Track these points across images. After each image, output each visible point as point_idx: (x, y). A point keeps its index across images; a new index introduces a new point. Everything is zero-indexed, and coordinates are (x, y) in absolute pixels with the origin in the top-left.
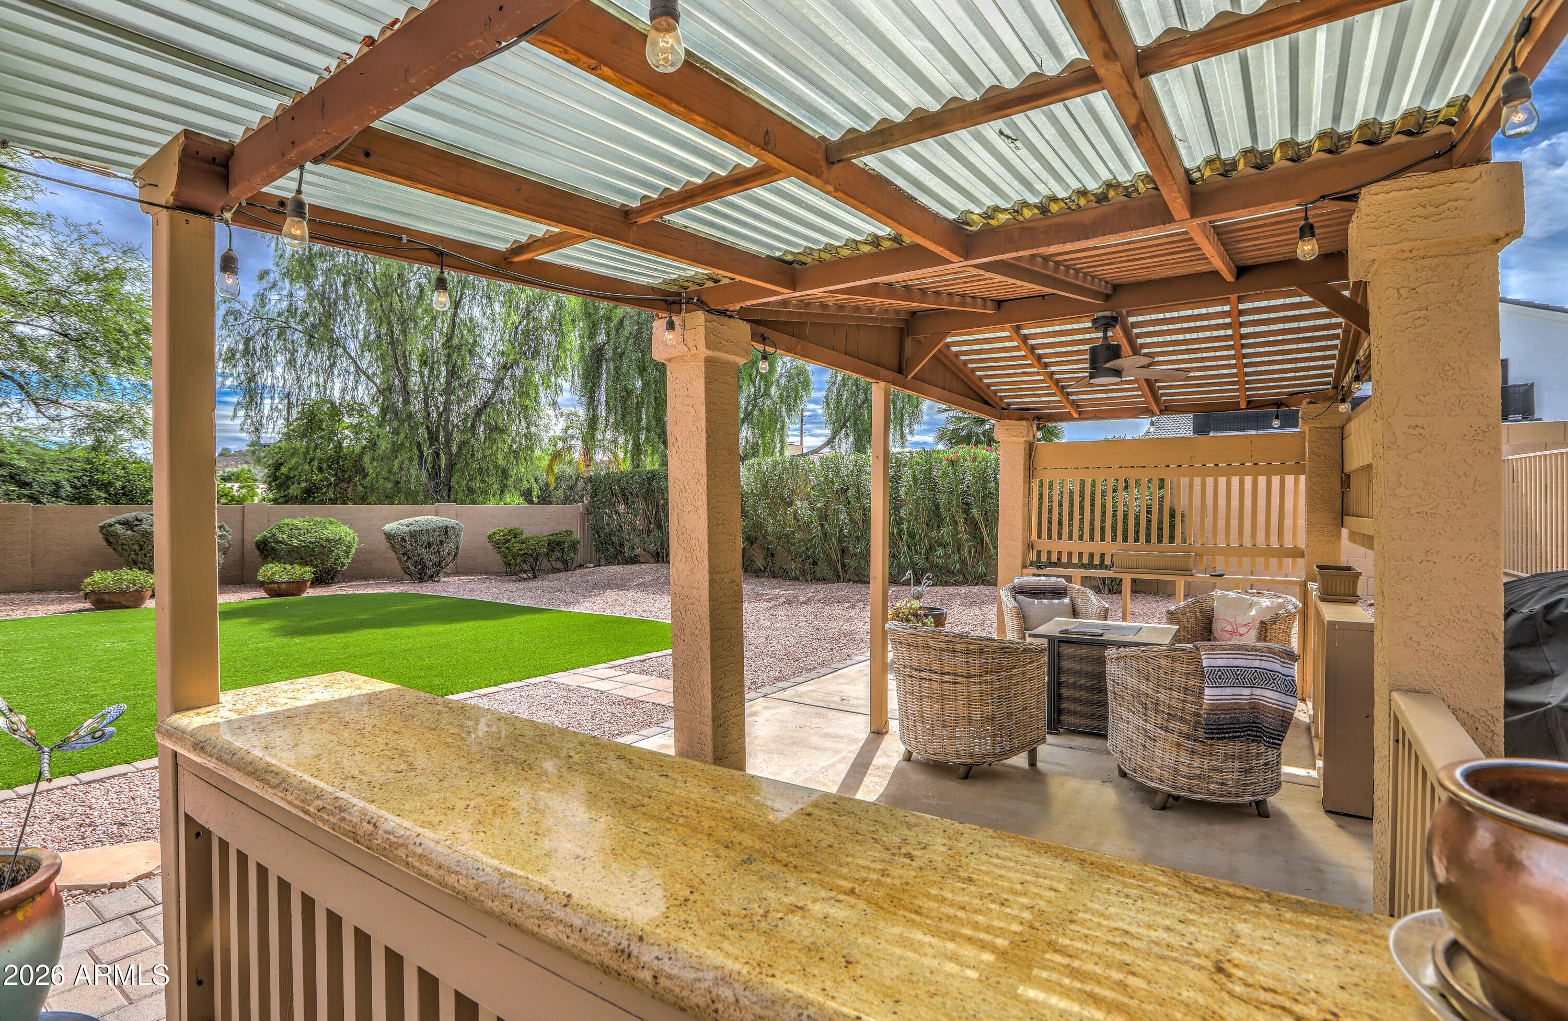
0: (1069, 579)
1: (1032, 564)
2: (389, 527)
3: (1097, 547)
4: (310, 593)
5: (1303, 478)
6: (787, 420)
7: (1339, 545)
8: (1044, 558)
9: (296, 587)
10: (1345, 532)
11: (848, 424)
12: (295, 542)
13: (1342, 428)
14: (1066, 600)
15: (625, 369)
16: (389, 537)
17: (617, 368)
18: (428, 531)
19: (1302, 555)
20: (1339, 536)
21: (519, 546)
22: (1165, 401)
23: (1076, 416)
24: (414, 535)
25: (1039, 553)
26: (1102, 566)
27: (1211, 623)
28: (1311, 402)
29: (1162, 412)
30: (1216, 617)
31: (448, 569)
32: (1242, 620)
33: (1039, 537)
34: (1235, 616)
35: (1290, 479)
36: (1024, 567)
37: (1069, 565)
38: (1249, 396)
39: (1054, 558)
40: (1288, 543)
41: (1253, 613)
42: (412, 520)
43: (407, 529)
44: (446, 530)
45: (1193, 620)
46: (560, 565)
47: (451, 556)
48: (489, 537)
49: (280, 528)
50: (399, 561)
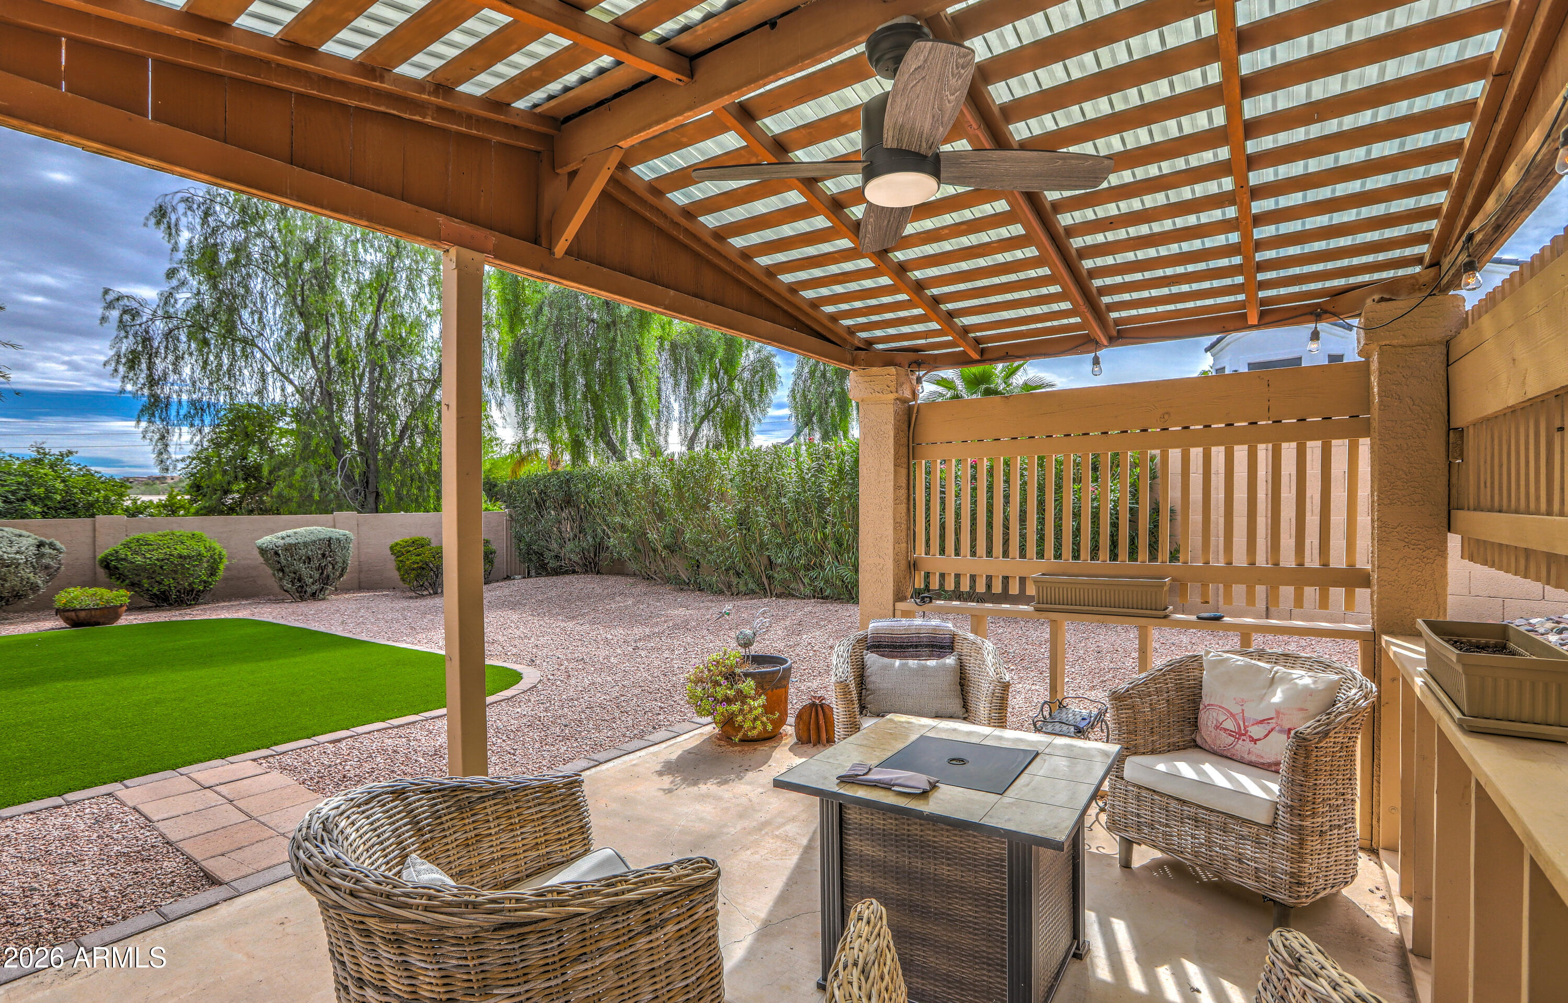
1: (910, 593)
2: (266, 540)
4: (126, 620)
5: (1365, 444)
7: (1444, 566)
8: (935, 585)
9: (108, 614)
10: (1454, 542)
11: (815, 419)
12: (139, 559)
13: (1448, 344)
14: (950, 661)
16: (263, 551)
18: (306, 544)
19: (1364, 580)
20: (1443, 552)
22: (1117, 322)
23: (976, 356)
24: (289, 548)
25: (927, 575)
27: (1196, 710)
28: (1382, 300)
29: (1113, 341)
30: (1206, 700)
31: (335, 586)
32: (1254, 712)
34: (1242, 703)
35: (1340, 447)
36: (899, 597)
38: (1263, 302)
39: (950, 585)
40: (1338, 560)
41: (1278, 697)
42: (290, 532)
43: (281, 542)
44: (332, 542)
45: (1163, 706)
47: (334, 571)
48: (391, 548)
49: (129, 543)
50: (274, 577)
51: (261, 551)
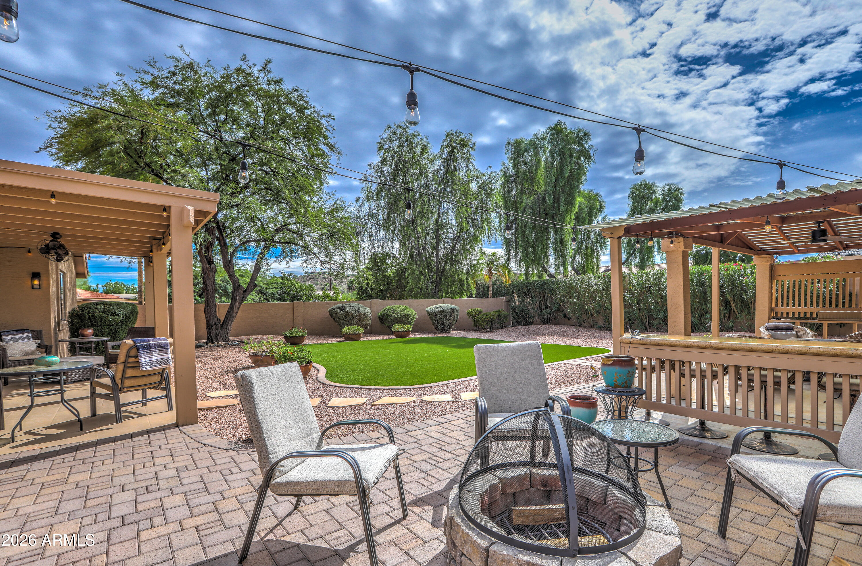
0: (794, 324)
1: (773, 318)
2: (429, 309)
3: (808, 310)
6: (600, 251)
8: (779, 315)
9: (407, 334)
12: (396, 315)
14: (794, 332)
15: (527, 232)
17: (523, 232)
18: (446, 310)
21: (485, 317)
23: (797, 252)
24: (440, 312)
26: (811, 318)
29: (844, 248)
31: (454, 327)
33: (777, 305)
36: (769, 319)
37: (793, 318)
39: (785, 315)
42: (438, 305)
43: (437, 310)
44: (453, 310)
46: (499, 326)
47: (454, 321)
48: (468, 313)
49: (388, 310)
50: (434, 324)
51: (429, 313)
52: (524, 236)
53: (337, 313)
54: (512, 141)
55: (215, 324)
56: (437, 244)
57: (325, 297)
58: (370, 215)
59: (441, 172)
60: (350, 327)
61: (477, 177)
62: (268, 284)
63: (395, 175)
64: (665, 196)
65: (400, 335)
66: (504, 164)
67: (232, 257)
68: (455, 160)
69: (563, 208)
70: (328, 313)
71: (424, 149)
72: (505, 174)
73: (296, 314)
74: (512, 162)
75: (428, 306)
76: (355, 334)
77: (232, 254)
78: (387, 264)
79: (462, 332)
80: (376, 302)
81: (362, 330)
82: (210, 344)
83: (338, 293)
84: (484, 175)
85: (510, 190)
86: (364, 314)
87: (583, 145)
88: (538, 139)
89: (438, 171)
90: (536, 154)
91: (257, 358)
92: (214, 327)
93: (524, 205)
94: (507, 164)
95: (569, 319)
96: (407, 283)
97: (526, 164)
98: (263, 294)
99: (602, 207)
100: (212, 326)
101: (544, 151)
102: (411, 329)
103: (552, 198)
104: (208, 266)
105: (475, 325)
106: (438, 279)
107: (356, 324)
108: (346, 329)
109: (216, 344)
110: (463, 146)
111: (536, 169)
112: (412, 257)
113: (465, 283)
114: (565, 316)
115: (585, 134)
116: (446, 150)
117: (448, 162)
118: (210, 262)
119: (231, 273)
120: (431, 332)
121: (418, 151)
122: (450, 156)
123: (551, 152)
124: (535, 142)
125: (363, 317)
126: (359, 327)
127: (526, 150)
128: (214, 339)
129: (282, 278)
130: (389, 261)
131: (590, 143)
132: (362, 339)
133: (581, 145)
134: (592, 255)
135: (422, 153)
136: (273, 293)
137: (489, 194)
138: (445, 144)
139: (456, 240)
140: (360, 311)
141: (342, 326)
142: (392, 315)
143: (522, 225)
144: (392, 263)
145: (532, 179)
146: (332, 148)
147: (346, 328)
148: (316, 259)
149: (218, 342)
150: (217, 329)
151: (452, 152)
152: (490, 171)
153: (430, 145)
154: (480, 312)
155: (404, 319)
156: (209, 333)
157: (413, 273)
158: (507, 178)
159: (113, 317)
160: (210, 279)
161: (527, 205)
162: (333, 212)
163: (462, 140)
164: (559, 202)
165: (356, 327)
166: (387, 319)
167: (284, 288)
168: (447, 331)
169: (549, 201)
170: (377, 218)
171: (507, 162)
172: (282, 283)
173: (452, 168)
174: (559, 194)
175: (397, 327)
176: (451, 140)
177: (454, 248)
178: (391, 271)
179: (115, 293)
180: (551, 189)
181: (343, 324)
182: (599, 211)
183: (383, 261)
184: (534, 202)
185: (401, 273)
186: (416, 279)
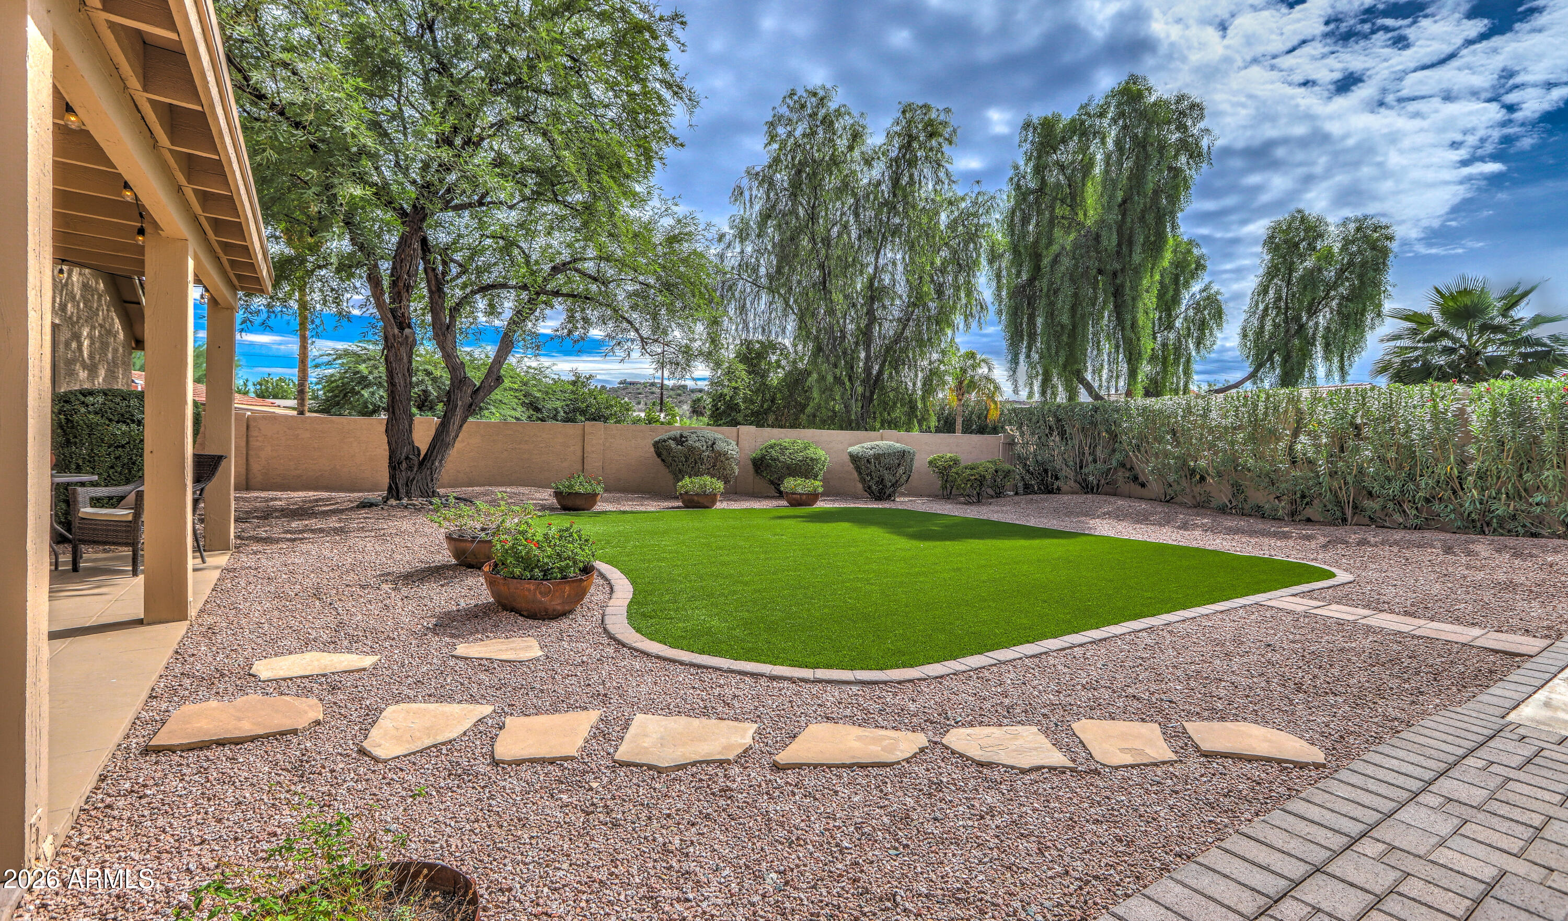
2: (855, 449)
9: (811, 499)
12: (788, 460)
15: (1056, 305)
18: (889, 454)
21: (968, 471)
24: (877, 457)
42: (874, 443)
43: (871, 452)
44: (903, 454)
46: (990, 491)
47: (904, 477)
48: (930, 463)
49: (772, 447)
50: (863, 480)
51: (855, 458)
52: (1052, 314)
53: (669, 450)
54: (1036, 121)
55: (407, 458)
56: (869, 326)
57: (650, 421)
58: (743, 266)
59: (883, 187)
60: (696, 480)
61: (951, 203)
62: (547, 393)
63: (795, 188)
64: (1347, 242)
65: (797, 501)
66: (1016, 167)
67: (452, 317)
68: (912, 163)
69: (1137, 258)
70: (652, 449)
71: (856, 137)
72: (1018, 187)
73: (588, 448)
74: (1031, 164)
75: (851, 445)
76: (705, 494)
77: (456, 310)
78: (770, 363)
79: (919, 501)
80: (748, 431)
81: (720, 485)
82: (393, 502)
83: (674, 416)
84: (963, 199)
85: (1025, 221)
86: (725, 454)
87: (1186, 128)
88: (1089, 115)
89: (879, 183)
90: (1084, 149)
91: (463, 545)
92: (404, 465)
93: (1055, 248)
94: (1022, 168)
95: (1143, 485)
96: (808, 399)
97: (1062, 168)
98: (537, 410)
99: (1200, 266)
100: (400, 463)
101: (1103, 142)
102: (820, 490)
103: (1115, 236)
104: (396, 331)
105: (944, 487)
106: (868, 394)
107: (708, 474)
108: (688, 483)
109: (405, 501)
110: (931, 135)
111: (1084, 177)
112: (819, 349)
113: (920, 405)
114: (1135, 479)
115: (1193, 106)
116: (896, 143)
117: (898, 167)
118: (403, 323)
119: (450, 351)
120: (856, 497)
121: (842, 143)
122: (904, 156)
123: (1118, 143)
124: (1083, 123)
125: (723, 458)
126: (714, 480)
127: (1064, 141)
128: (403, 491)
129: (574, 383)
130: (774, 358)
131: (1202, 125)
132: (719, 505)
133: (1181, 127)
134: (1177, 361)
135: (851, 148)
136: (556, 409)
137: (972, 237)
138: (898, 129)
139: (904, 322)
140: (716, 447)
141: (678, 475)
142: (782, 458)
143: (1049, 290)
144: (778, 361)
145: (1074, 198)
146: (676, 88)
147: (687, 480)
148: (633, 334)
149: (410, 498)
150: (410, 468)
151: (907, 147)
152: (977, 189)
153: (868, 131)
154: (956, 462)
155: (805, 469)
156: (393, 477)
157: (822, 378)
158: (1022, 194)
159: (124, 428)
160: (401, 359)
161: (1063, 248)
162: (672, 240)
163: (930, 123)
164: (1130, 243)
165: (707, 479)
166: (769, 466)
167: (577, 399)
168: (889, 498)
169: (1110, 241)
170: (755, 270)
171: (1022, 163)
172: (572, 392)
173: (905, 180)
174: (1131, 229)
175: (790, 484)
176: (909, 122)
177: (898, 337)
178: (775, 378)
179: (275, 397)
180: (1113, 217)
181: (680, 471)
182: (1193, 275)
183: (761, 356)
184: (1076, 245)
185: (796, 381)
186: (827, 390)
